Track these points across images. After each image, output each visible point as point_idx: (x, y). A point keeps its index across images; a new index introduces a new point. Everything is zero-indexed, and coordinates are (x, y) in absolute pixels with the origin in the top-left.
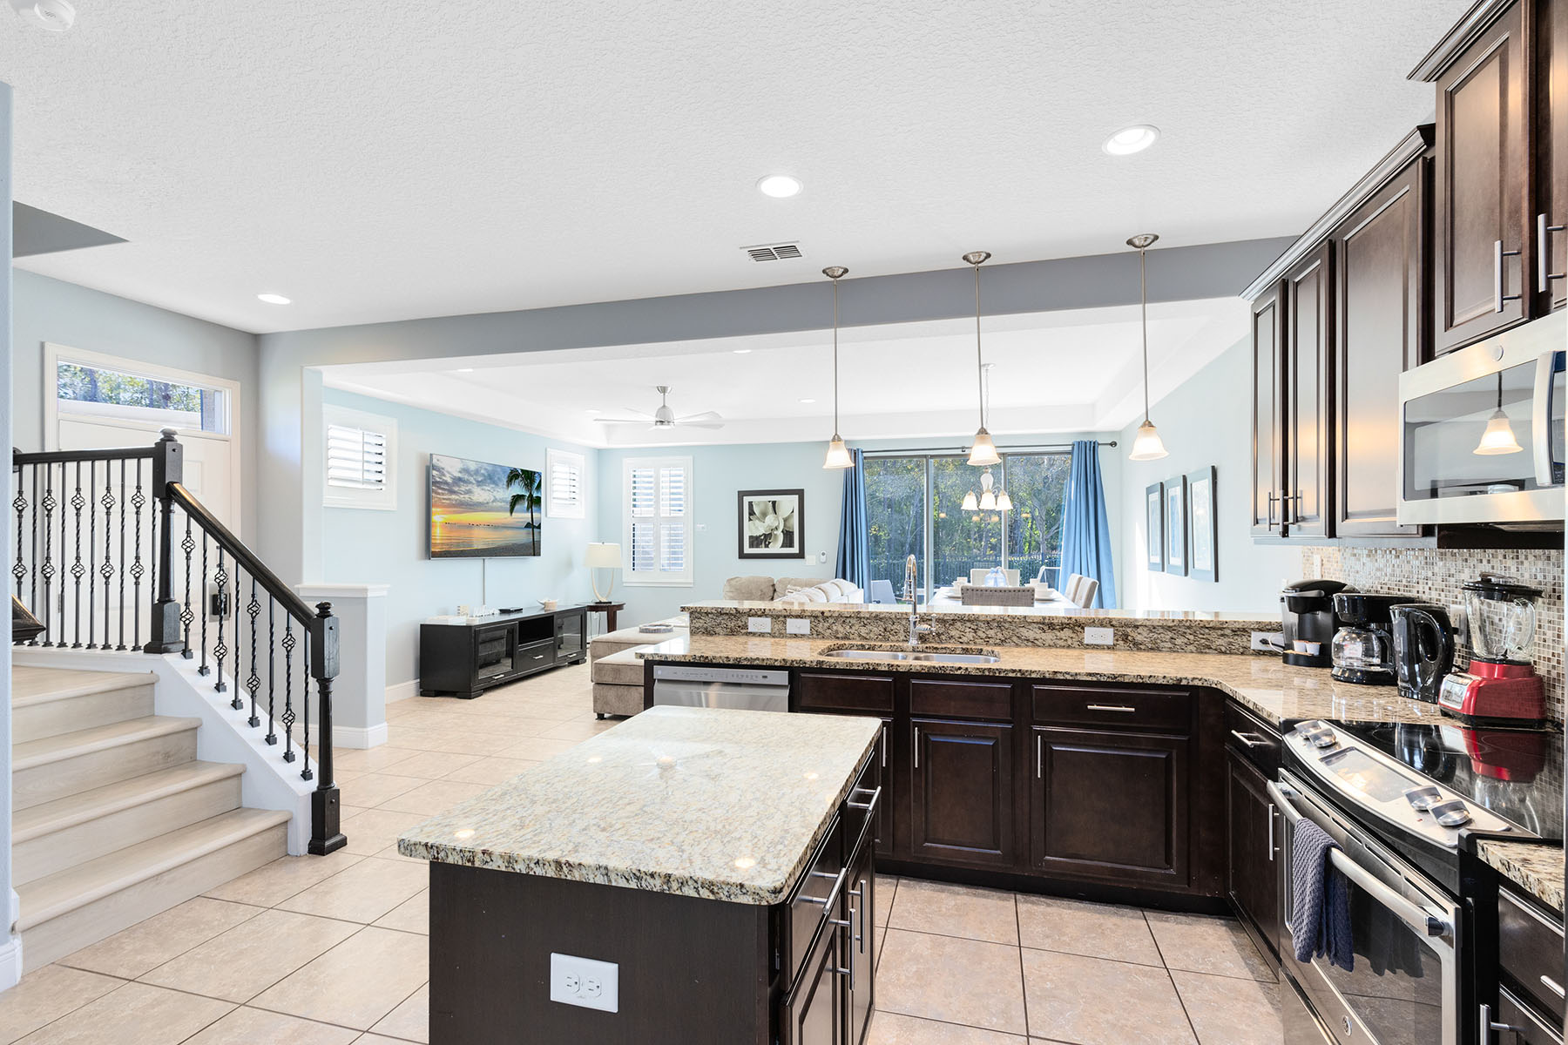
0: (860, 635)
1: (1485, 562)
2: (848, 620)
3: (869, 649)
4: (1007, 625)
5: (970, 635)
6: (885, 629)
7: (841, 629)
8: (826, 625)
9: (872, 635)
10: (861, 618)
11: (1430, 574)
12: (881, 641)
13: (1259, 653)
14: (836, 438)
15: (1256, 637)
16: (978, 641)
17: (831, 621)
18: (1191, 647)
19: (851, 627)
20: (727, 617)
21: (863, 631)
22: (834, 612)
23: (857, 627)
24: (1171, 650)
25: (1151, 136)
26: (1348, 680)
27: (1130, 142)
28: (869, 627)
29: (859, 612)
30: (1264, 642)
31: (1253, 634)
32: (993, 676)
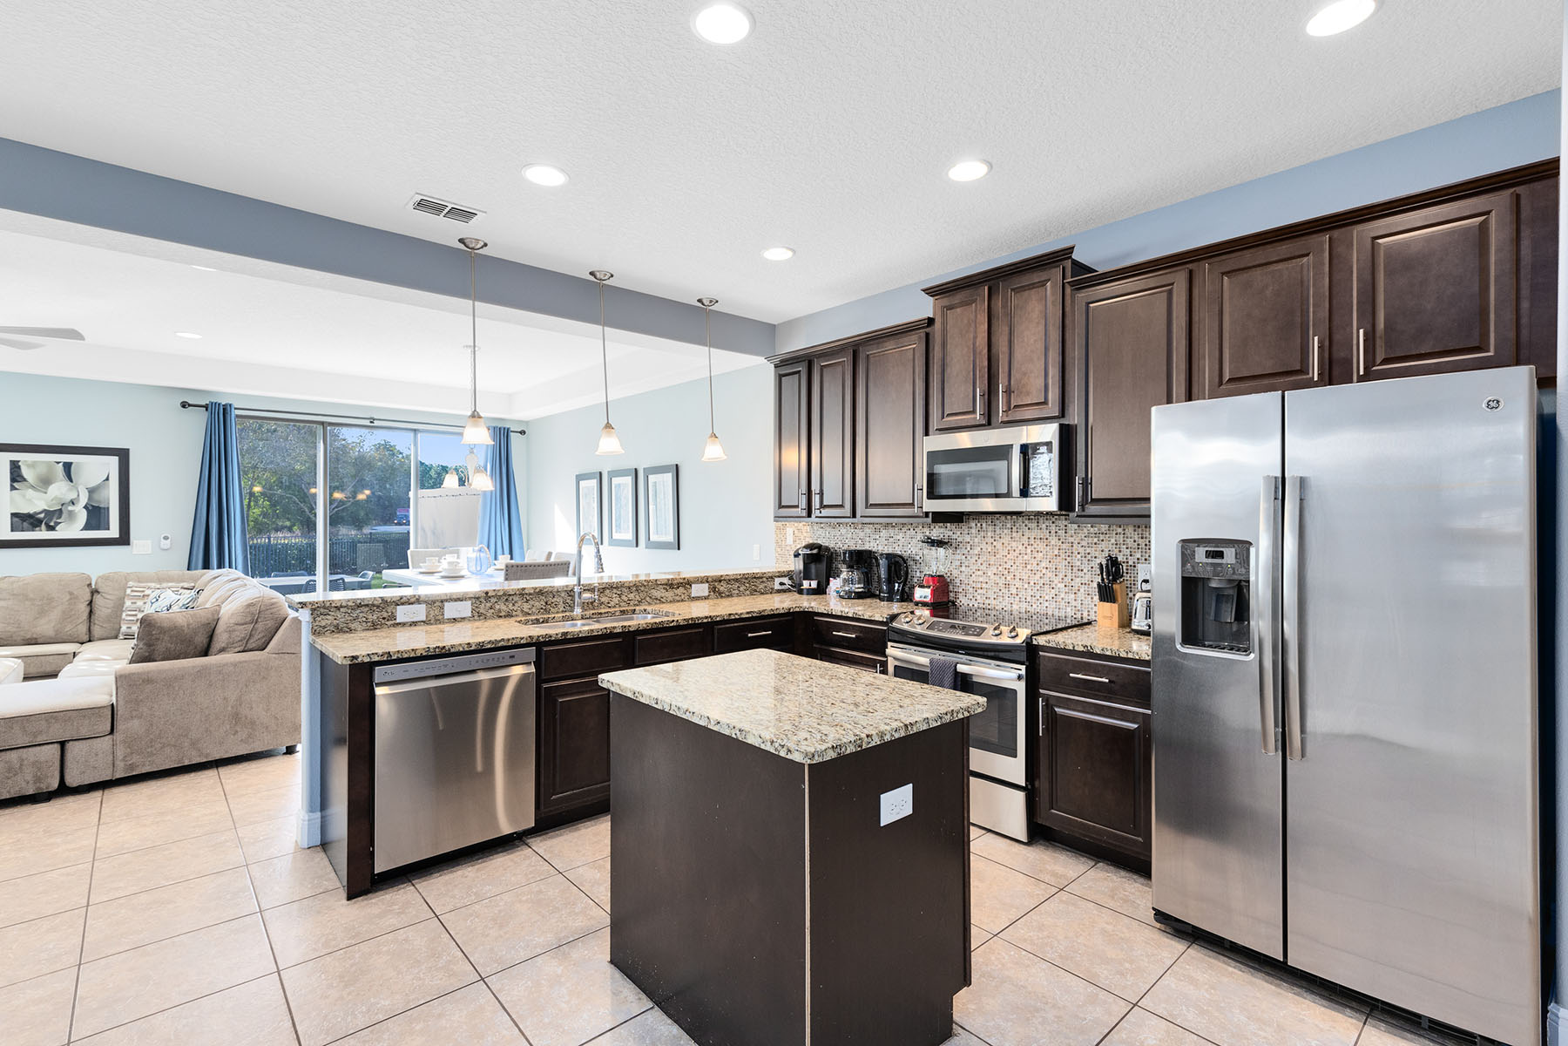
0: (522, 611)
1: (912, 529)
2: (511, 598)
3: (543, 622)
4: (642, 589)
5: (616, 600)
6: (546, 603)
7: (503, 607)
8: (489, 605)
9: (534, 610)
10: (523, 595)
11: (878, 537)
12: (542, 614)
13: (779, 591)
14: (475, 416)
15: (778, 581)
16: (622, 604)
17: (493, 600)
18: (748, 592)
19: (514, 605)
20: (367, 609)
21: (526, 607)
22: (499, 591)
23: (520, 603)
24: (738, 595)
25: (790, 254)
26: (849, 598)
27: (778, 254)
28: (531, 602)
29: (524, 589)
30: (782, 584)
31: (776, 579)
32: (695, 624)
